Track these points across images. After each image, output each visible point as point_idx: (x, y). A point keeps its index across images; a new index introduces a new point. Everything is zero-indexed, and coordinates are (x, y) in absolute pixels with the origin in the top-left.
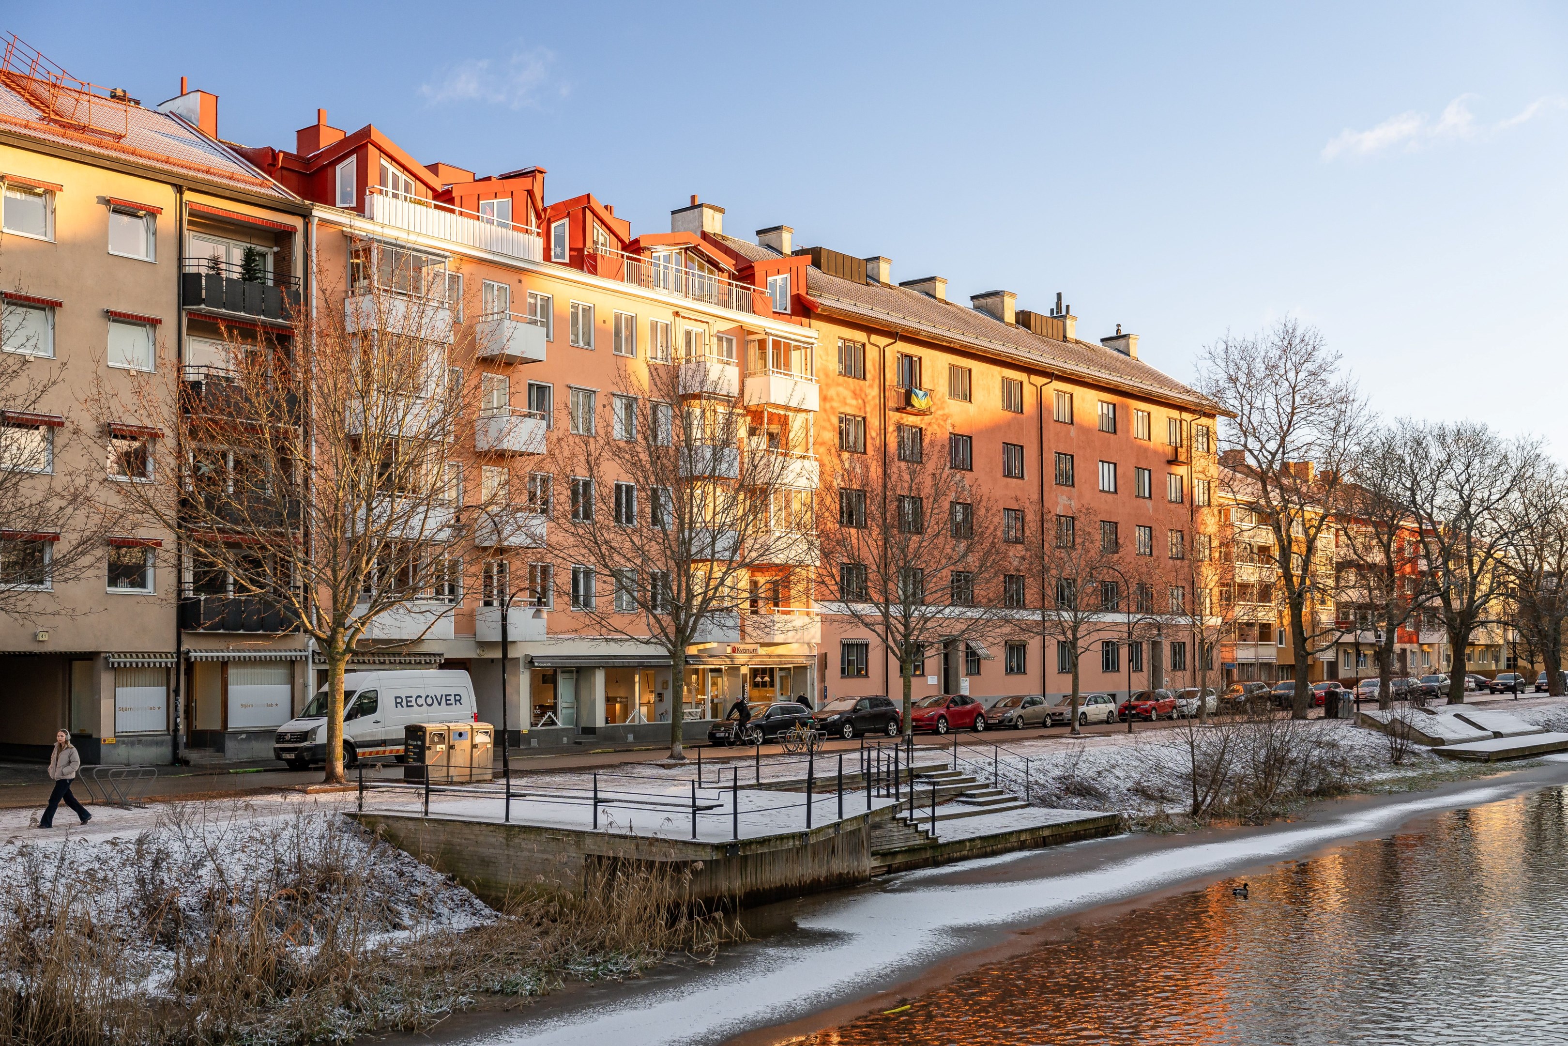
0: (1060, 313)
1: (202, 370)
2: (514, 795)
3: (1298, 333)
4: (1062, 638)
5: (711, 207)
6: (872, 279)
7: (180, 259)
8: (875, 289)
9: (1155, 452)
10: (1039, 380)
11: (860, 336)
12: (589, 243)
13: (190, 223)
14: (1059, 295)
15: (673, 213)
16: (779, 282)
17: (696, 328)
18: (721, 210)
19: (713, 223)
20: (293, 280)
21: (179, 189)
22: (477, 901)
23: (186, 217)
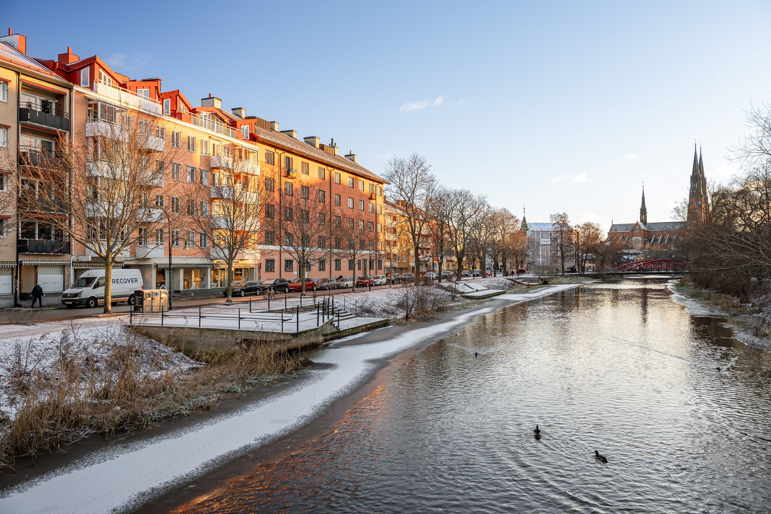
0: (333, 146)
1: (27, 148)
2: (202, 317)
3: (418, 157)
4: (350, 259)
5: (217, 99)
6: (272, 129)
7: (18, 102)
8: (274, 133)
9: (365, 195)
10: (330, 169)
11: (273, 150)
12: (178, 108)
13: (22, 88)
14: (332, 139)
15: (202, 99)
16: (245, 128)
17: (217, 143)
18: (220, 100)
19: (217, 104)
20: (64, 114)
21: (18, 73)
22: (187, 358)
23: (21, 86)
